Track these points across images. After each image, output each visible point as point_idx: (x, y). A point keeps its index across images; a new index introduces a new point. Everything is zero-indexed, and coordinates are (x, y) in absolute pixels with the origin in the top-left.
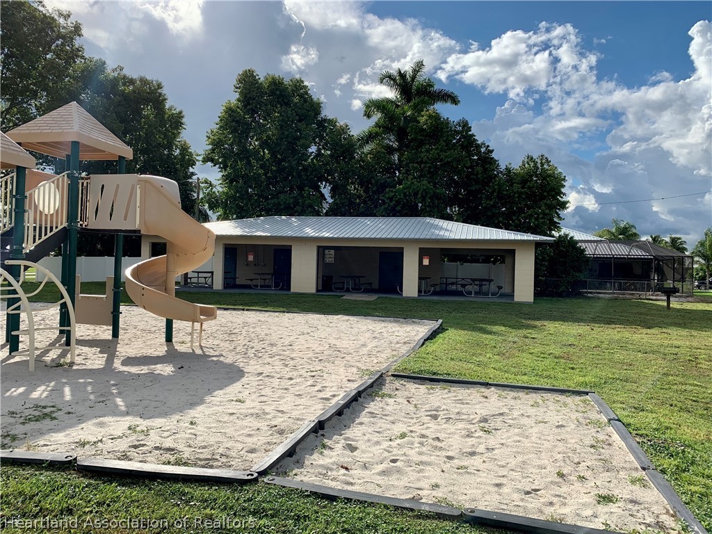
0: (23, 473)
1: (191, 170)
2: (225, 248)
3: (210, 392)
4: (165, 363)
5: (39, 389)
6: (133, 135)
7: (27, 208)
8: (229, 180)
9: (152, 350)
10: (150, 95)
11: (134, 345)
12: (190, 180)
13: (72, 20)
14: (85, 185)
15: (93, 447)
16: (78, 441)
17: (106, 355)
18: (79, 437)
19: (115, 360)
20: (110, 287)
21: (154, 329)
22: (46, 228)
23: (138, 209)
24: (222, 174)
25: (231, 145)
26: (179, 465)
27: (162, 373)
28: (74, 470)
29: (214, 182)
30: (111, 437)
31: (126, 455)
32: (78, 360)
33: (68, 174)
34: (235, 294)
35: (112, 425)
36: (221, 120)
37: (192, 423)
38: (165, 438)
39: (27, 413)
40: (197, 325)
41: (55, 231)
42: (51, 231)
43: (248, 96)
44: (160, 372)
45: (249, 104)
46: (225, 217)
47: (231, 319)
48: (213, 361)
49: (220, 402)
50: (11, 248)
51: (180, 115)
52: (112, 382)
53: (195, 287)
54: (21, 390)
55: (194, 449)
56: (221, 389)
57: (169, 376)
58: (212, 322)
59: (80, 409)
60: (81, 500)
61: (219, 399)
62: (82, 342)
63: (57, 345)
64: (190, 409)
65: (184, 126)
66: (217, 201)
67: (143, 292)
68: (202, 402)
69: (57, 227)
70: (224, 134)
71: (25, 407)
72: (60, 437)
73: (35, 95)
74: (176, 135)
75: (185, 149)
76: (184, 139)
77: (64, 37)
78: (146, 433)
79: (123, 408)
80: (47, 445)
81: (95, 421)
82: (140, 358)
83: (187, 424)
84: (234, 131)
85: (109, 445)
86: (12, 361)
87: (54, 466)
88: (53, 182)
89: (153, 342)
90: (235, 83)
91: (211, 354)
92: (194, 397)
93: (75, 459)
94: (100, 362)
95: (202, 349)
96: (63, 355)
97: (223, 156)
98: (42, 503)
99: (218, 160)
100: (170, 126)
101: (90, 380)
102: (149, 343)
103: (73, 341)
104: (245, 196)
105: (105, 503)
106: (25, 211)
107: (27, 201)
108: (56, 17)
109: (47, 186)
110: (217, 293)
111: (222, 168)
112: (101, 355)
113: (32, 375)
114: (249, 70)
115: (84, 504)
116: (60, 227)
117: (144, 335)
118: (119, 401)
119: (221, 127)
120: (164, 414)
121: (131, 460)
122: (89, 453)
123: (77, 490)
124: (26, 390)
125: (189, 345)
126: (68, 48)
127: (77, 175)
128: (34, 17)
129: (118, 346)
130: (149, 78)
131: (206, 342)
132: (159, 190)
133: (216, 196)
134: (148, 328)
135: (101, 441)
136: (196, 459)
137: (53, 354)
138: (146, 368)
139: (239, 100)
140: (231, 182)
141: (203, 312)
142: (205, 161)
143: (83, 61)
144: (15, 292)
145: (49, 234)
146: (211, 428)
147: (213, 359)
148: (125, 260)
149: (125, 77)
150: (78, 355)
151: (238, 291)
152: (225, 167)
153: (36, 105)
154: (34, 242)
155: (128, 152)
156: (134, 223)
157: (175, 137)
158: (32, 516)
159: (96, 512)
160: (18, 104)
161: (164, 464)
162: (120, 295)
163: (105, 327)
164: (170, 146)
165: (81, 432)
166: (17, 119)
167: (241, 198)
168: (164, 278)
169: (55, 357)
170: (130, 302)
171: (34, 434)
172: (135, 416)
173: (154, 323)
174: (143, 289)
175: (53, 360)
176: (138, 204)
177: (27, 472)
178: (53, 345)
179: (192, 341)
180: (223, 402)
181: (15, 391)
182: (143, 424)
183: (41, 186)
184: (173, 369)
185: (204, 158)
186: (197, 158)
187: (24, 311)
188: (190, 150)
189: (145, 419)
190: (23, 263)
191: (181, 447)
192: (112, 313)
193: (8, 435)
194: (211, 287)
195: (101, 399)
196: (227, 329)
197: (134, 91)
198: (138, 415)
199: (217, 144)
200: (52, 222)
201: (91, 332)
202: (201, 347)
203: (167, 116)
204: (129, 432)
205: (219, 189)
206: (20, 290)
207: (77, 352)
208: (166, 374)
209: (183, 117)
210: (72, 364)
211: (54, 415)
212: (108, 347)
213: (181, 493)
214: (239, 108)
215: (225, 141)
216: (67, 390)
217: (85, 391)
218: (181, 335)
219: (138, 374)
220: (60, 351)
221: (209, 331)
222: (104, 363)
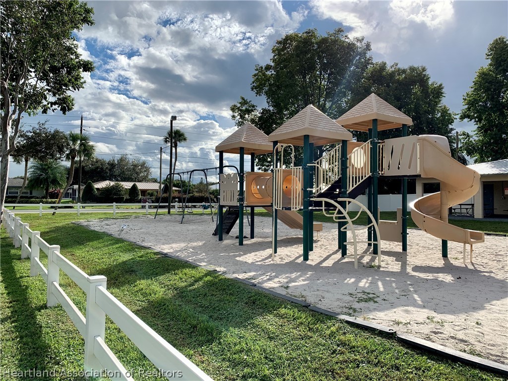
0: (364, 334)
1: (450, 126)
2: (484, 185)
3: (488, 300)
4: (445, 273)
5: (362, 281)
6: (406, 108)
7: (348, 166)
8: (484, 130)
9: (433, 262)
10: (418, 78)
11: (419, 257)
12: (450, 135)
13: (365, 41)
14: (381, 147)
15: (405, 326)
16: (394, 320)
17: (400, 263)
18: (395, 317)
19: (407, 267)
20: (399, 216)
21: (431, 247)
22: (359, 177)
23: (418, 160)
24: (477, 126)
25: (485, 102)
26: (474, 355)
27: (444, 280)
28: (396, 340)
29: (471, 134)
30: (416, 322)
31: (429, 337)
32: (383, 264)
33: (371, 141)
34: (495, 222)
35: (415, 314)
36: (475, 84)
37: (477, 323)
38: (457, 331)
39: (359, 295)
40: (468, 246)
41: (364, 178)
42: (362, 179)
43: (500, 59)
44: (443, 280)
45: (500, 66)
46: (482, 160)
47: (495, 243)
48: (485, 275)
49: (500, 310)
50: (339, 191)
51: (440, 87)
52: (409, 283)
53: (458, 216)
54: (353, 280)
55: (484, 345)
56: (498, 300)
57: (449, 284)
58: (479, 245)
59: (391, 298)
60: (404, 362)
61: (498, 308)
62: (384, 253)
63: (368, 253)
64: (474, 312)
65: (444, 95)
66: (474, 148)
67: (424, 219)
68: (482, 308)
69: (365, 176)
70: (478, 94)
71: (357, 291)
72: (381, 315)
73: (345, 95)
74: (437, 103)
75: (445, 112)
76: (444, 104)
77: (360, 54)
78: (442, 323)
79: (420, 303)
80: (375, 319)
81: (402, 308)
82: (424, 267)
83: (474, 324)
84: (487, 90)
85: (415, 328)
86: (344, 261)
87: (381, 334)
88: (362, 148)
89: (432, 256)
90: (487, 52)
91: (482, 270)
92: (474, 303)
93: (395, 332)
94: (397, 268)
95: (473, 265)
96: (373, 260)
97: (478, 112)
98: (379, 358)
99: (473, 115)
100: (433, 97)
101: (393, 279)
102: (429, 257)
103: (379, 252)
104: (499, 141)
105: (420, 369)
106: (347, 168)
107: (348, 161)
108: (356, 43)
109: (359, 150)
110: (478, 221)
111: (477, 121)
112: (397, 263)
113: (357, 271)
114: (500, 39)
115: (406, 366)
116: (367, 176)
117: (425, 250)
118: (416, 297)
119: (475, 89)
120: (453, 312)
121: (433, 342)
122: (403, 330)
123: (400, 354)
124: (355, 280)
125: (462, 261)
126: (363, 60)
127: (376, 141)
128: (343, 46)
129: (408, 257)
130: (416, 66)
131: (475, 260)
132: (434, 144)
133: (473, 144)
134: (427, 245)
135: (409, 323)
136: (488, 353)
137: (366, 259)
138: (431, 275)
139: (490, 65)
140: (486, 131)
141: (473, 236)
142: (462, 118)
143: (372, 66)
144: (344, 218)
145: (361, 181)
146: (495, 330)
147: (485, 274)
148: (409, 196)
149: (399, 69)
150: (382, 261)
151: (497, 220)
152: (480, 121)
153: (345, 101)
154: (353, 186)
155: (409, 121)
156: (417, 169)
157: (437, 104)
158: (374, 364)
159: (416, 374)
160: (335, 103)
161: (461, 351)
162: (407, 221)
163: (396, 243)
164: (433, 112)
165: (394, 314)
166: (335, 111)
167: (496, 142)
168: (439, 209)
169: (368, 261)
170: (415, 226)
171: (366, 310)
172: (431, 309)
173: (431, 242)
174: (424, 217)
175: (367, 263)
176: (418, 156)
177: (367, 334)
178: (365, 252)
179: (464, 258)
180: (502, 311)
181: (349, 280)
182: (438, 317)
183: (355, 151)
184: (452, 278)
185: (461, 116)
186: (455, 117)
187: (349, 230)
188: (449, 112)
189: (438, 313)
190: (347, 200)
191: (472, 341)
192: (402, 233)
193: (351, 308)
194: (472, 216)
195: (404, 294)
196: (493, 251)
197: (405, 78)
198: (432, 309)
199: (472, 103)
200: (362, 173)
201: (387, 246)
202: (473, 264)
203: (430, 90)
204: (428, 320)
205: (475, 138)
206: (347, 216)
207: (382, 259)
208: (447, 281)
209: (443, 88)
210: (379, 267)
211: (375, 300)
212: (401, 257)
213: (480, 377)
214: (490, 71)
215: (480, 99)
216: (380, 284)
217: (391, 286)
218: (453, 252)
219: (426, 279)
220: (370, 257)
221: (477, 252)
222: (400, 268)
